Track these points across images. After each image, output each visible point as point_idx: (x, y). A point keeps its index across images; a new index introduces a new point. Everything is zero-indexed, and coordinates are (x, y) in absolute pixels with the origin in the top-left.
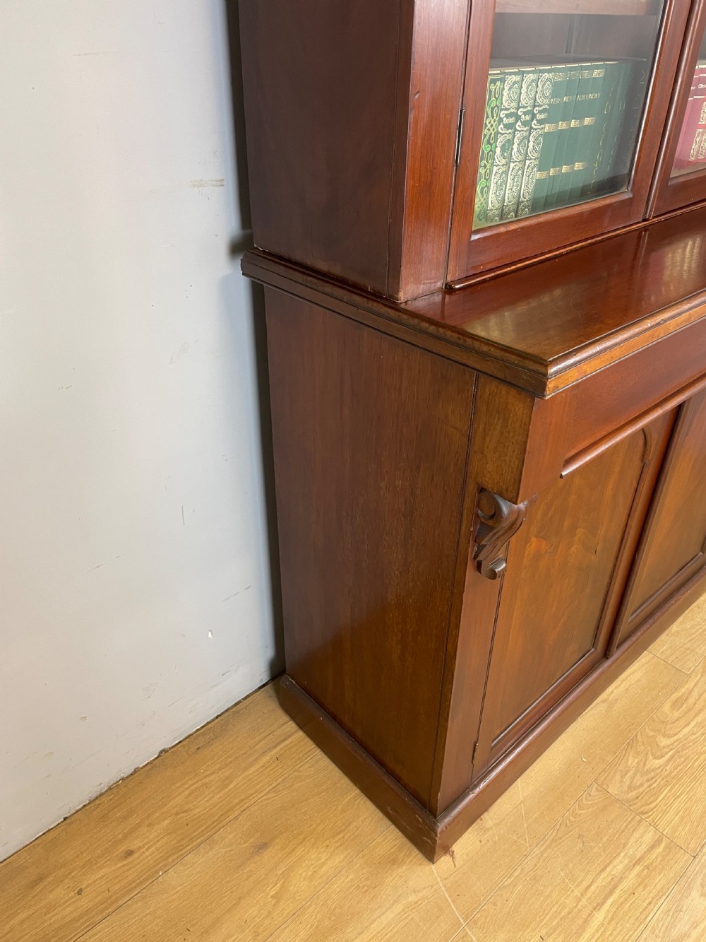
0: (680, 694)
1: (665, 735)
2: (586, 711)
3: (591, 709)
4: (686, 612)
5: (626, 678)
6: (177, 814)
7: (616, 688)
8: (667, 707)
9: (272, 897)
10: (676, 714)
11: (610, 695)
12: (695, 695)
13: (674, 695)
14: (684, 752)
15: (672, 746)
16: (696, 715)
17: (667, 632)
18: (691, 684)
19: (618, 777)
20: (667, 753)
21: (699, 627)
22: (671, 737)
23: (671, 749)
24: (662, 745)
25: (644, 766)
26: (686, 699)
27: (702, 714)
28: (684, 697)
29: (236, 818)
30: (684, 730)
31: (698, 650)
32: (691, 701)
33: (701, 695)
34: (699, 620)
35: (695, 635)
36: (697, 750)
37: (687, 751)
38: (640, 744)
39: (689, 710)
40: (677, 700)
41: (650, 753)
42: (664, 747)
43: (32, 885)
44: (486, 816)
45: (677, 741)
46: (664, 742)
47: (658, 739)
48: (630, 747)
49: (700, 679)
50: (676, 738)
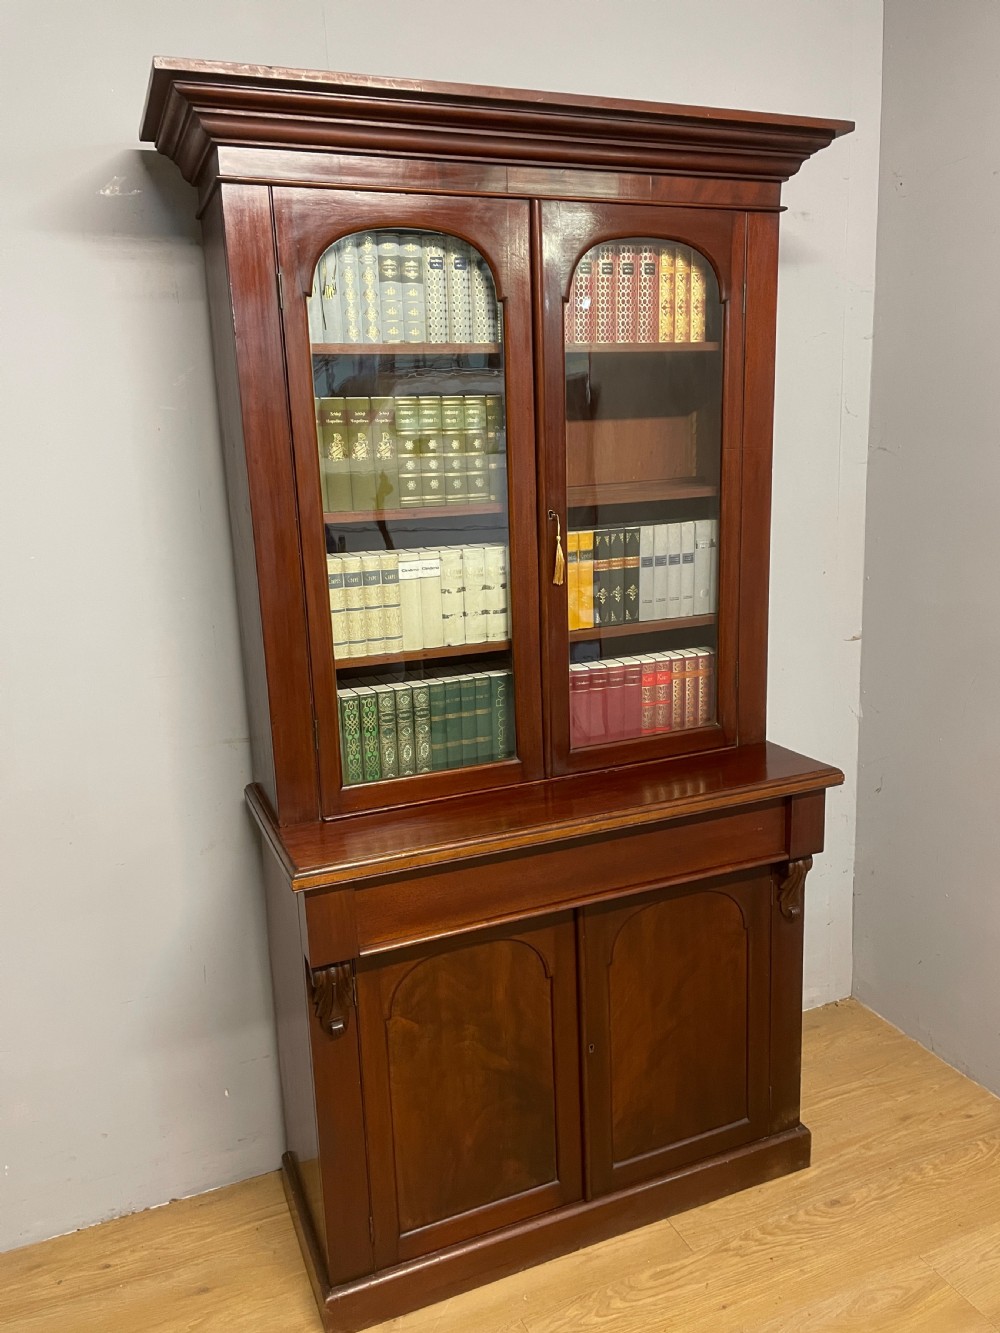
0: (671, 1266)
1: (623, 1299)
3: (566, 1258)
5: (625, 1239)
6: (156, 1249)
8: (644, 1276)
9: (190, 1327)
10: (652, 1283)
11: (596, 1250)
12: (685, 1271)
13: (662, 1266)
14: (632, 1318)
15: (623, 1310)
17: (704, 1206)
18: (686, 1262)
19: (547, 1321)
20: (613, 1315)
21: (744, 1210)
22: (629, 1302)
23: (621, 1312)
24: (612, 1306)
25: (581, 1319)
26: (673, 1273)
27: (678, 1290)
28: (670, 1271)
29: (197, 1265)
30: (647, 1299)
31: (723, 1231)
33: (691, 1273)
34: (749, 1203)
35: (733, 1216)
37: (636, 1317)
38: (592, 1300)
39: (668, 1283)
40: (661, 1271)
41: (595, 1310)
42: (614, 1309)
43: (31, 1269)
44: (401, 1319)
45: (631, 1307)
46: (617, 1303)
47: (612, 1301)
48: (580, 1299)
49: (702, 1258)
50: (633, 1304)
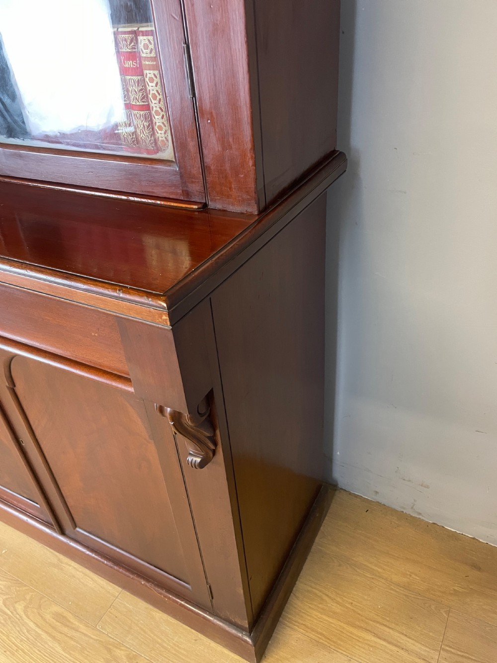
0: (72, 620)
1: (26, 607)
2: (48, 548)
3: (52, 552)
4: (185, 626)
5: (86, 575)
7: (75, 568)
8: (55, 609)
10: (48, 617)
11: (67, 564)
13: (70, 615)
14: (9, 623)
15: (15, 613)
16: (47, 633)
17: (151, 607)
20: (9, 609)
21: (165, 640)
22: (25, 613)
23: (12, 613)
24: (17, 606)
27: (49, 638)
28: (68, 623)
30: (32, 623)
32: (65, 630)
33: (72, 638)
34: (176, 640)
35: (152, 635)
36: (11, 633)
37: (11, 625)
38: (18, 589)
39: (53, 627)
40: (64, 617)
41: (9, 596)
42: (14, 607)
45: (21, 617)
46: (20, 607)
48: (15, 582)
49: (92, 638)
50: (24, 616)
